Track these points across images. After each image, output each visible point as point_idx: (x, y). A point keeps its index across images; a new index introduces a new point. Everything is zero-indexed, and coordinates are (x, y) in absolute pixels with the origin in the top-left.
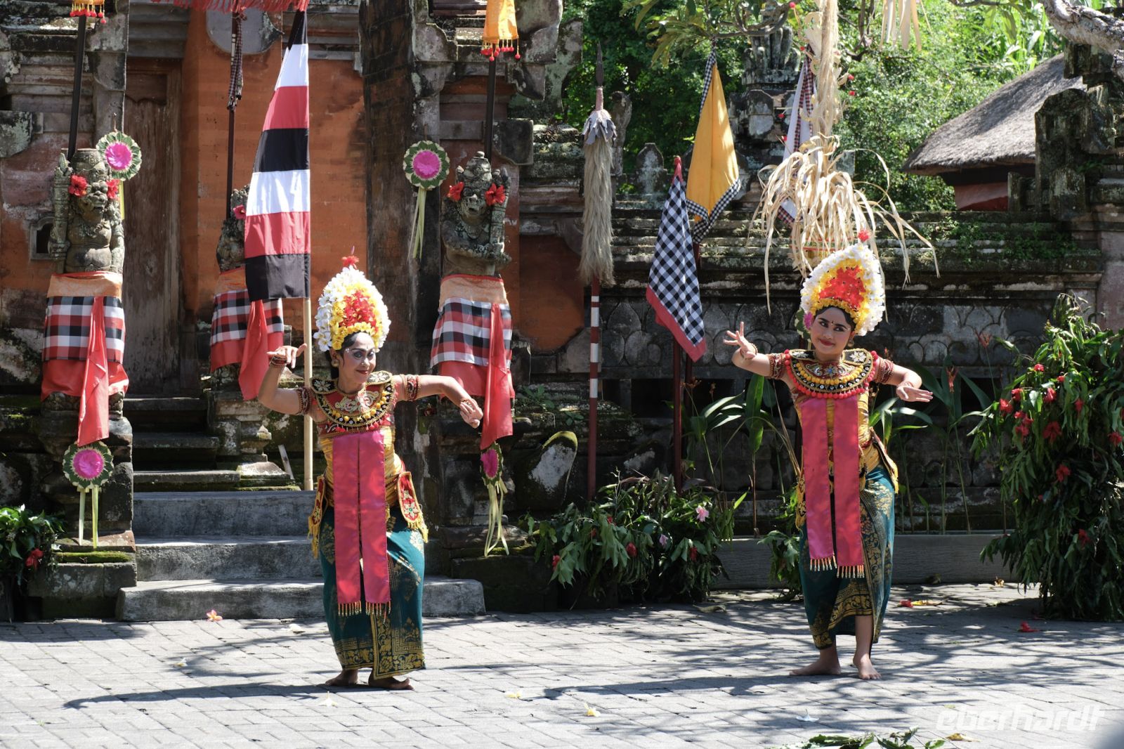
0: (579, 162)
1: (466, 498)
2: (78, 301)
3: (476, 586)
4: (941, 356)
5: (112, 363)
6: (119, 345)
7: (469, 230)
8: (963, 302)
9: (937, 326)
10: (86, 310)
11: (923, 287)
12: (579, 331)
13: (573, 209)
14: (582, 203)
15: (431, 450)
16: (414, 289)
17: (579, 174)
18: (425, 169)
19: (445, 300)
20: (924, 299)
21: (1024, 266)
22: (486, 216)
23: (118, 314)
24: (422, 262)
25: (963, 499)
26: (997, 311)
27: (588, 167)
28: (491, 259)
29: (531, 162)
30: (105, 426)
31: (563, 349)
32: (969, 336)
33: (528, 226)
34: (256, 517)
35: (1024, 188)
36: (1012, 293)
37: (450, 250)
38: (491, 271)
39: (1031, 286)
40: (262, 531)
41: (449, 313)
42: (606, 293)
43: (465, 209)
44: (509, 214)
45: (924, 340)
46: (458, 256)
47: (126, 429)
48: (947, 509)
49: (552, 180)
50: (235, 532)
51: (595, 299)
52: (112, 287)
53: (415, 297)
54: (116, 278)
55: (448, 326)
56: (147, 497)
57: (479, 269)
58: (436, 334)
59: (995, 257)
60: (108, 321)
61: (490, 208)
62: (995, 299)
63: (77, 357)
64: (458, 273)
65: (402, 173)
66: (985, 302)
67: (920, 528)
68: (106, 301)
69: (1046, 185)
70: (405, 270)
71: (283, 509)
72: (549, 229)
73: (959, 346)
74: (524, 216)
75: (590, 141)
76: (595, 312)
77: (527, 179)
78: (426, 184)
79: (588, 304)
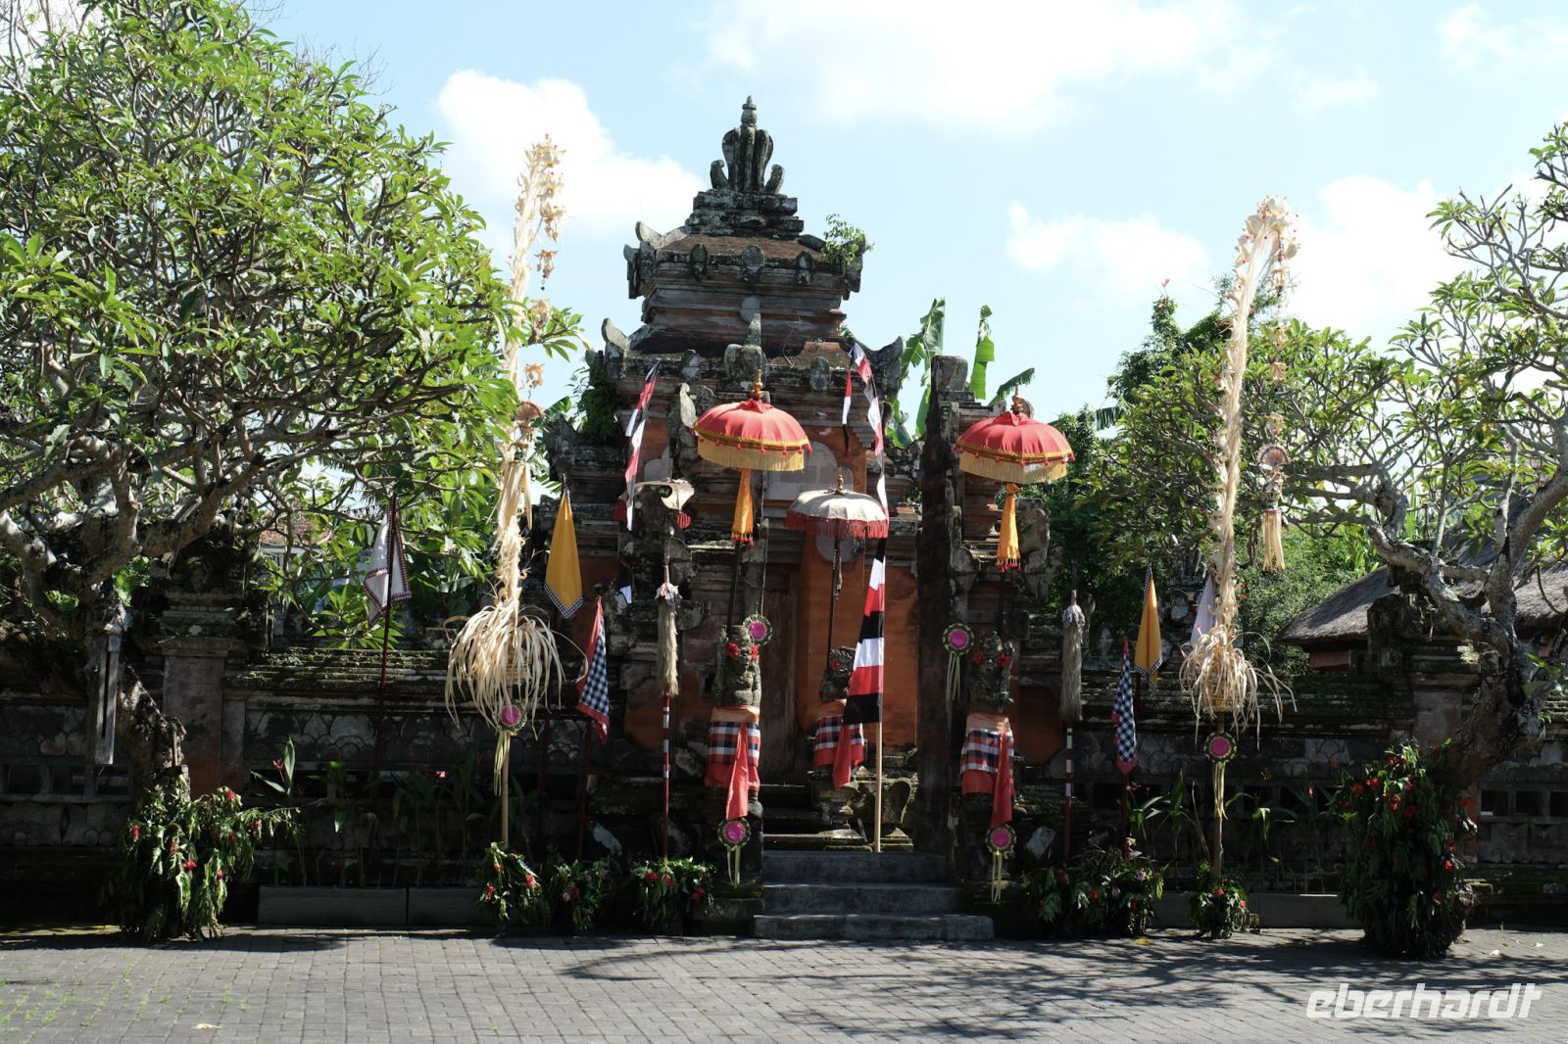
0: (1060, 639)
1: (983, 862)
2: (730, 725)
3: (988, 921)
4: (1303, 772)
5: (751, 765)
6: (756, 754)
7: (986, 684)
8: (1319, 736)
9: (1301, 753)
10: (735, 731)
11: (1290, 726)
12: (1058, 751)
13: (1056, 669)
14: (1061, 666)
15: (959, 828)
16: (949, 721)
17: (1059, 647)
18: (958, 642)
19: (970, 729)
20: (1292, 734)
21: (1360, 712)
22: (998, 674)
23: (756, 733)
24: (955, 703)
25: (1320, 870)
26: (1342, 743)
27: (1066, 642)
28: (1001, 702)
29: (1028, 638)
30: (745, 807)
31: (1048, 762)
32: (1323, 759)
33: (1025, 681)
34: (842, 870)
35: (1360, 660)
36: (1352, 731)
37: (974, 696)
38: (1001, 710)
39: (1365, 726)
40: (846, 879)
41: (972, 738)
42: (1077, 726)
43: (983, 669)
44: (1013, 673)
45: (1292, 761)
46: (979, 700)
47: (759, 809)
48: (1308, 877)
49: (1041, 650)
50: (829, 879)
51: (1070, 730)
52: (752, 716)
53: (949, 725)
54: (755, 710)
55: (972, 746)
56: (772, 854)
57: (994, 709)
58: (964, 751)
59: (1341, 706)
60: (750, 738)
61: (1000, 669)
62: (1340, 735)
63: (728, 761)
64: (978, 711)
65: (942, 644)
66: (1334, 737)
67: (1290, 889)
68: (749, 725)
69: (1375, 659)
70: (944, 707)
71: (860, 865)
72: (1039, 683)
73: (1316, 766)
74: (1023, 673)
75: (1066, 626)
76: (1070, 739)
77: (1024, 649)
78: (958, 652)
79: (1065, 734)
